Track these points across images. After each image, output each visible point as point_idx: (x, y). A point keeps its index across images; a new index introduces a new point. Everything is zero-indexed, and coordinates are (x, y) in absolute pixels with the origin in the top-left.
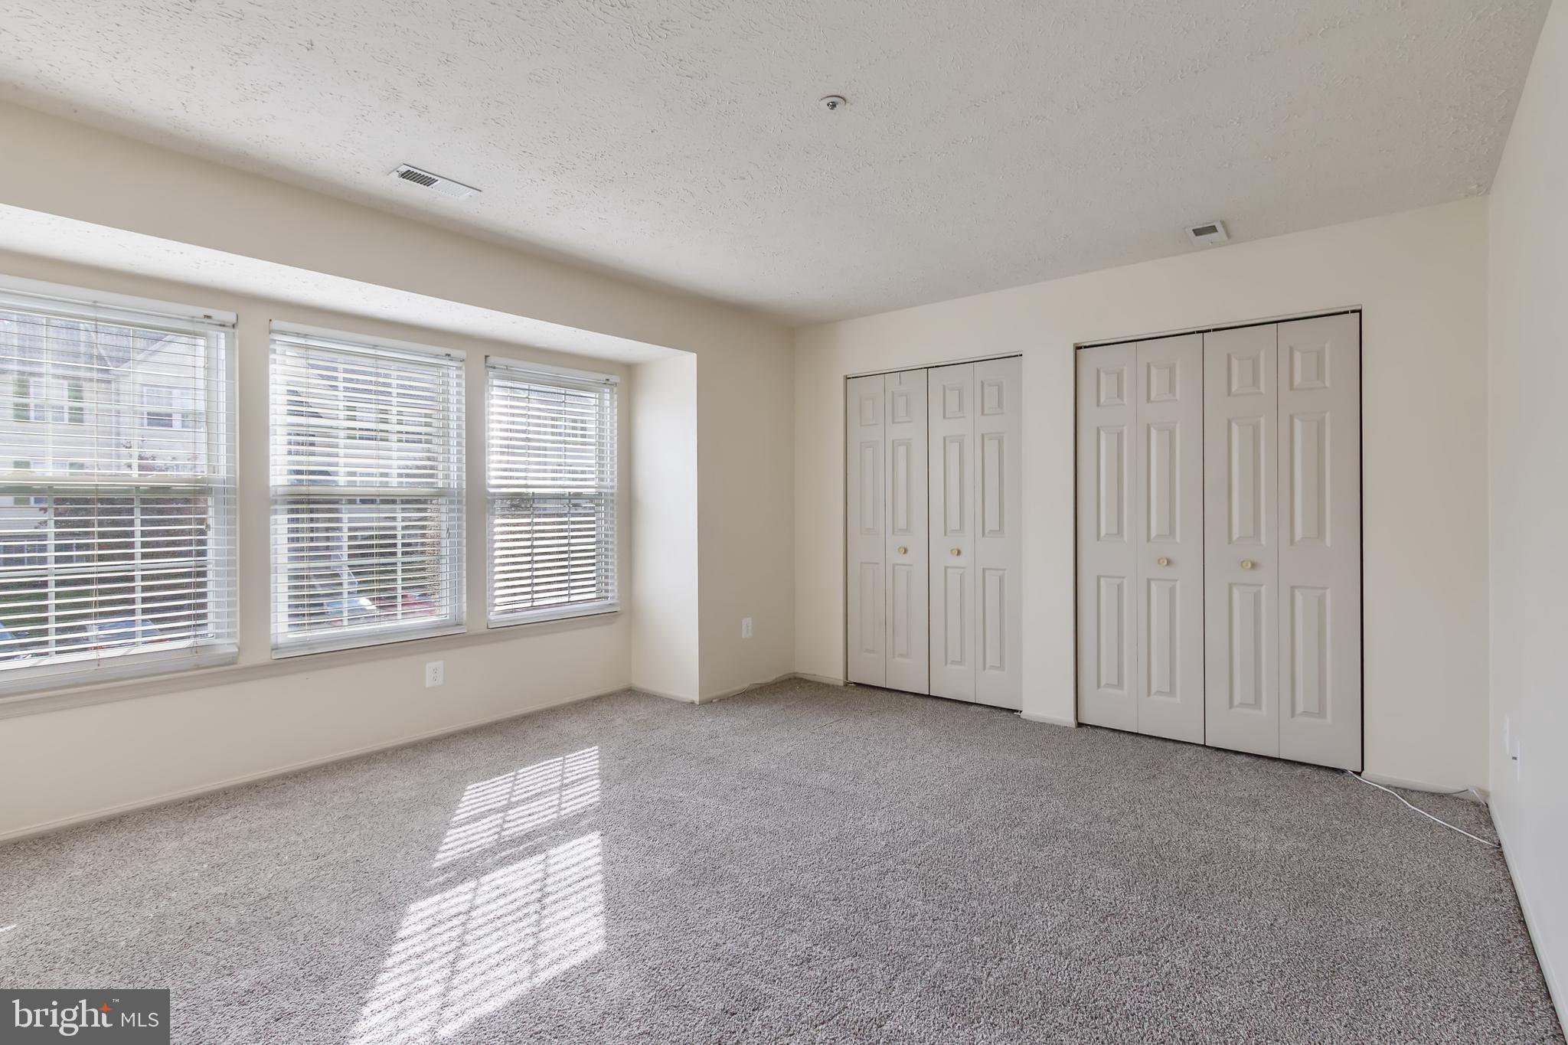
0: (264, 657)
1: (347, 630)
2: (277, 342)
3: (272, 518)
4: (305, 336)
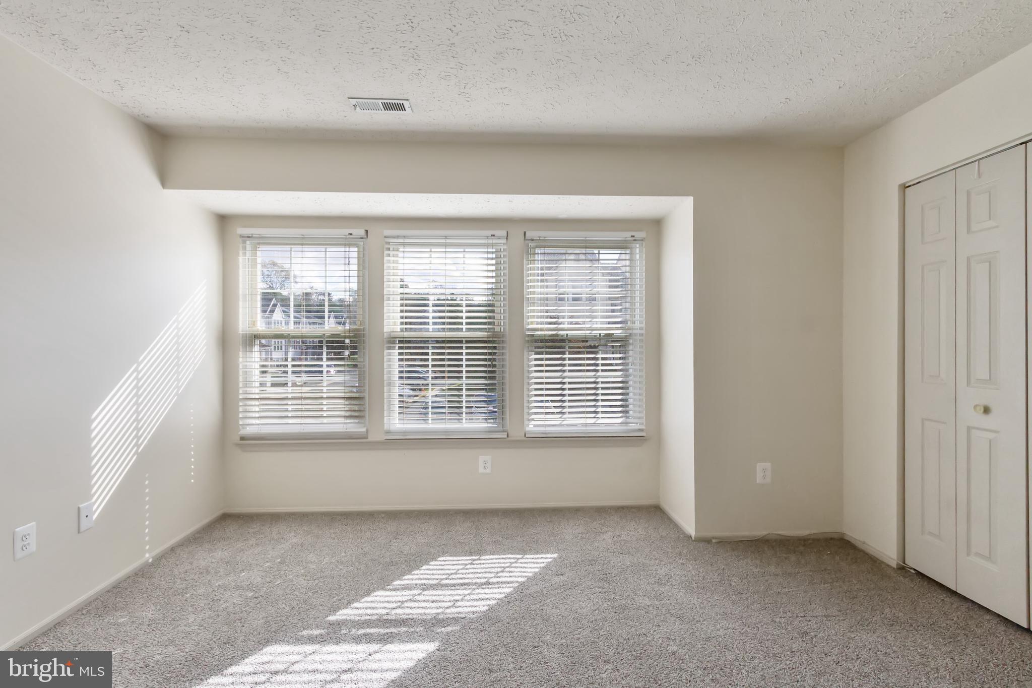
0: (382, 437)
1: (431, 426)
2: (391, 243)
3: (386, 352)
4: (404, 237)
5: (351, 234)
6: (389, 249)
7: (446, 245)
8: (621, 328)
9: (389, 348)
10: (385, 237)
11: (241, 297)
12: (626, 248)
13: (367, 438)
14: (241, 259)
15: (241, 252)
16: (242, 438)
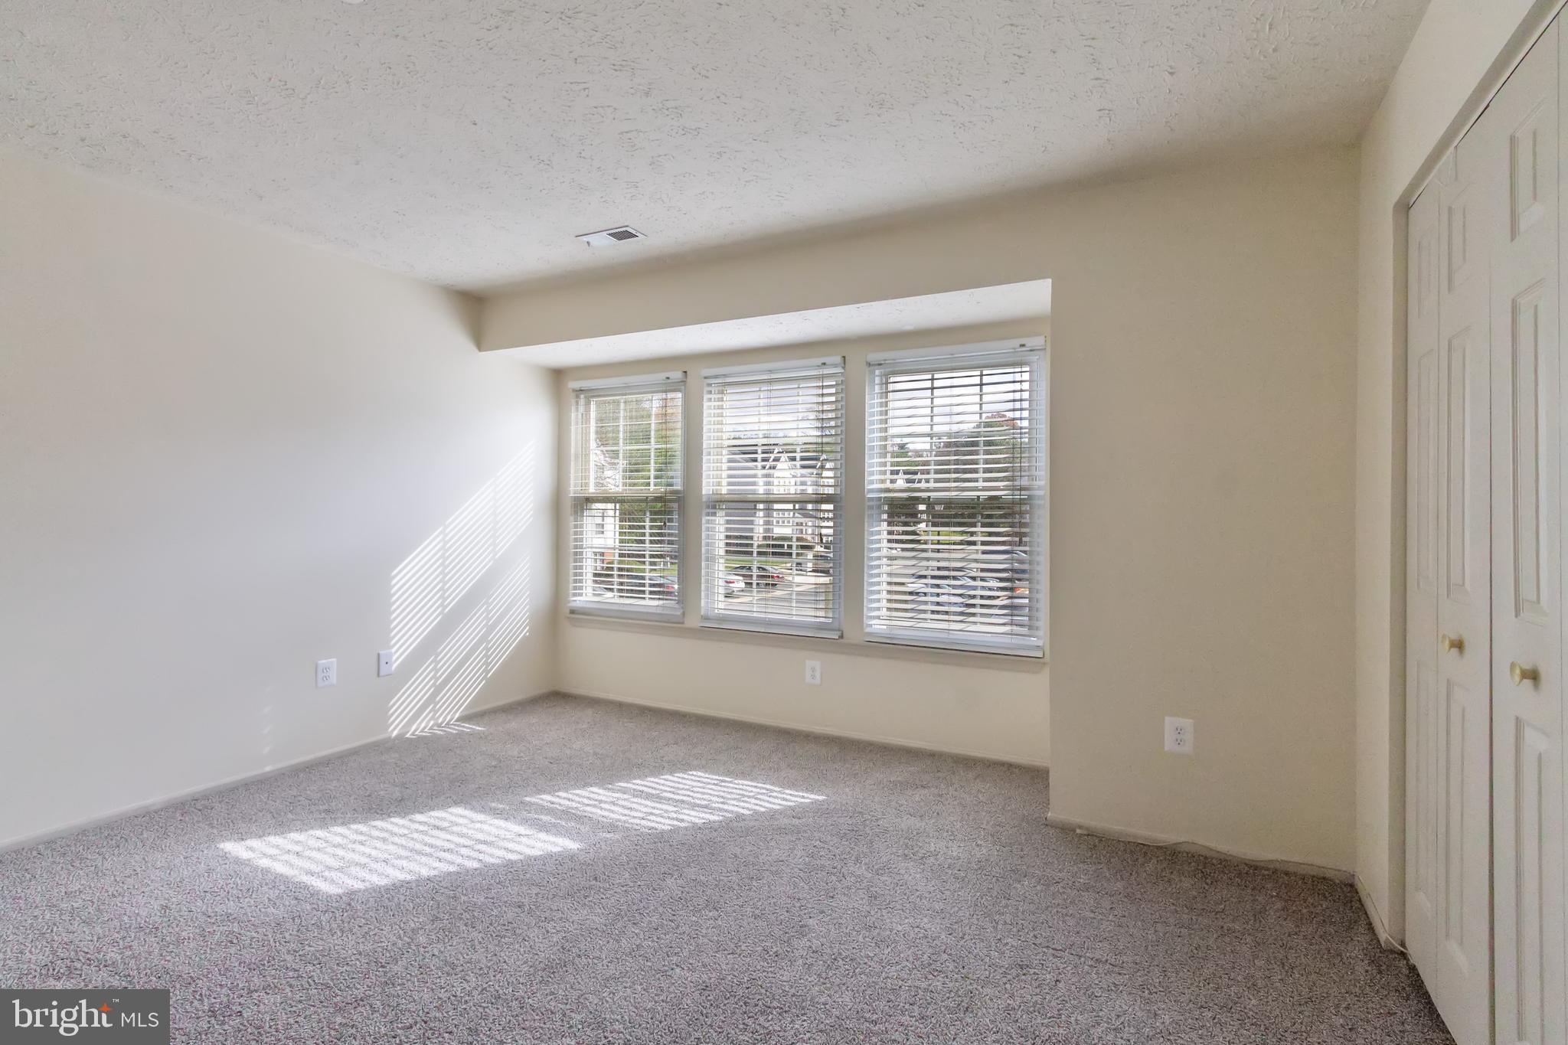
0: (698, 624)
3: (704, 519)
4: (725, 376)
5: (668, 378)
6: (710, 392)
7: (770, 382)
8: (1006, 488)
9: (708, 514)
10: (705, 378)
11: (573, 458)
12: (1021, 364)
13: (683, 623)
14: (573, 415)
15: (573, 408)
16: (573, 612)
